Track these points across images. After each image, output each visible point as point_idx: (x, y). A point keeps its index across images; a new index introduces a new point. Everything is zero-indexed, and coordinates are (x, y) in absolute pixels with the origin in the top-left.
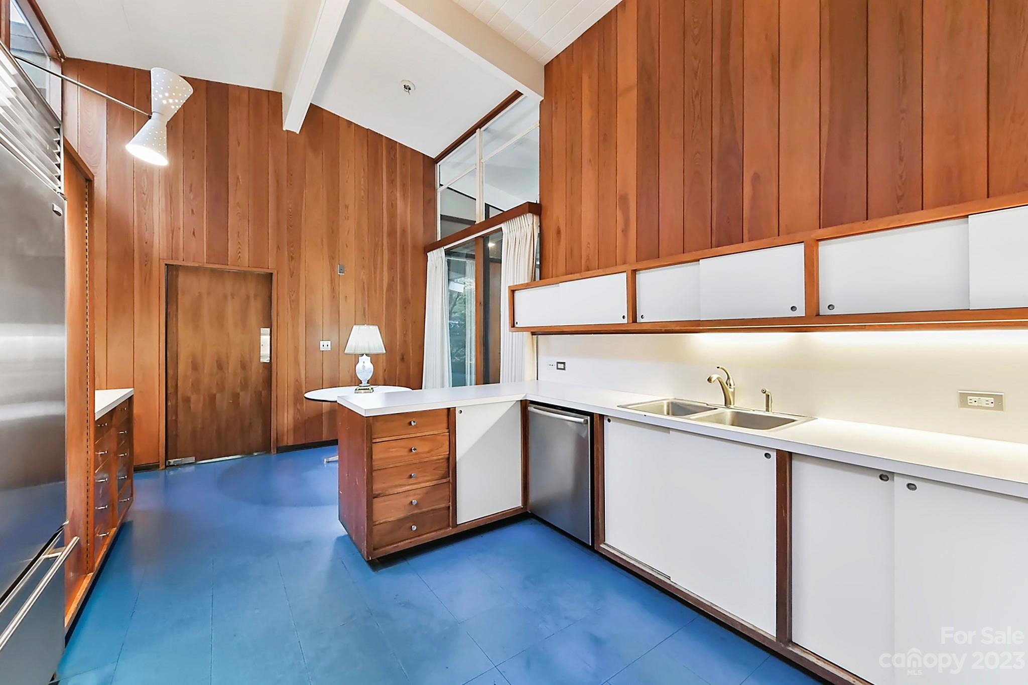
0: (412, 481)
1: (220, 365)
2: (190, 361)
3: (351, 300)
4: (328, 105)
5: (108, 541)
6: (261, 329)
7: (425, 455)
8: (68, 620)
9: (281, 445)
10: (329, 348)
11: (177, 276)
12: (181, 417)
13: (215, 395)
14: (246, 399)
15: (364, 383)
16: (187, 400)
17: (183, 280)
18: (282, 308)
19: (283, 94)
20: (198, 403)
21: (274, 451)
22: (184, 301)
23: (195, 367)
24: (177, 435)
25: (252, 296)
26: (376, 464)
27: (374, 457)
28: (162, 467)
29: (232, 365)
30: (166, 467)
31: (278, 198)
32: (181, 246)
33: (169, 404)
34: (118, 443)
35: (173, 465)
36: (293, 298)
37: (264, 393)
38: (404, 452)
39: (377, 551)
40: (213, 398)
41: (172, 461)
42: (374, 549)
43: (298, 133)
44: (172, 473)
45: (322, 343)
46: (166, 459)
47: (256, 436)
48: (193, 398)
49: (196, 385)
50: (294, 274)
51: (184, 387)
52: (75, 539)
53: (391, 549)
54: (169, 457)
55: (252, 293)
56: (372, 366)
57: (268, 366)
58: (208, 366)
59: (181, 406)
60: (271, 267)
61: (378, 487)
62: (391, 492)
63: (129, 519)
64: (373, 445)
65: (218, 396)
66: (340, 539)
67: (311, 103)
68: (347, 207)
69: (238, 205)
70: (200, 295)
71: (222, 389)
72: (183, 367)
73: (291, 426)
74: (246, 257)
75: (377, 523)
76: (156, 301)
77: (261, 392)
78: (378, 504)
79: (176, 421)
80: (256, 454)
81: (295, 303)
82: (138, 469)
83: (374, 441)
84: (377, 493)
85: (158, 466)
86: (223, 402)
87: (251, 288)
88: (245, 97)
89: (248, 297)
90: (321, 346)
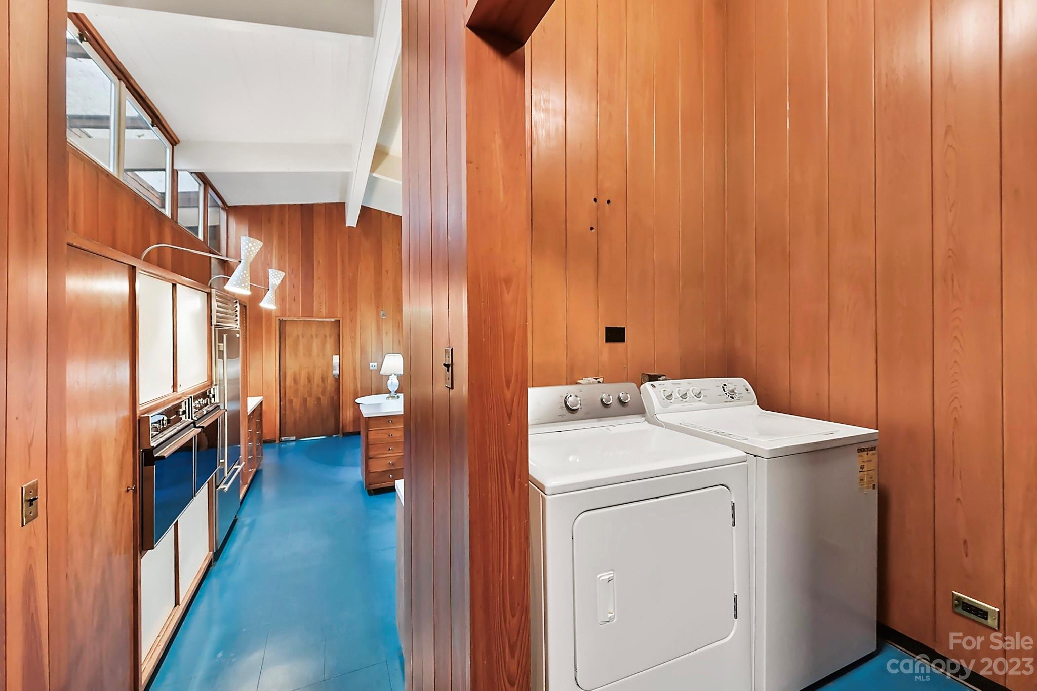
0: (391, 451)
1: (309, 380)
2: (293, 377)
3: (390, 335)
4: (374, 205)
5: (253, 474)
6: (334, 356)
7: (398, 438)
8: (241, 496)
9: (345, 431)
10: (376, 368)
11: (285, 326)
12: (287, 412)
13: (306, 399)
14: (325, 401)
15: (393, 393)
16: (291, 401)
17: (288, 328)
18: (346, 342)
19: (346, 204)
20: (297, 403)
21: (340, 435)
22: (289, 342)
23: (295, 381)
24: (285, 423)
25: (328, 336)
26: (371, 442)
27: (369, 438)
28: (278, 442)
29: (317, 380)
30: (280, 442)
31: (343, 272)
32: (287, 308)
33: (281, 403)
34: (256, 427)
35: (283, 441)
36: (352, 335)
37: (335, 398)
38: (386, 436)
39: (370, 486)
40: (305, 400)
41: (283, 439)
42: (369, 485)
43: (355, 226)
44: (283, 446)
45: (371, 364)
46: (280, 437)
47: (331, 423)
48: (294, 400)
49: (296, 392)
50: (353, 320)
51: (290, 394)
52: (244, 463)
53: (378, 486)
54: (281, 436)
55: (328, 334)
56: (398, 382)
57: (338, 380)
58: (303, 380)
59: (287, 405)
60: (339, 316)
61: (371, 453)
62: (378, 456)
63: (261, 468)
64: (369, 432)
65: (308, 399)
66: (361, 483)
67: (362, 206)
68: (387, 272)
69: (319, 278)
70: (298, 336)
71: (310, 395)
72: (289, 381)
73: (352, 419)
74: (324, 311)
75: (371, 472)
76: (274, 341)
77: (333, 397)
78: (371, 462)
79: (285, 414)
80: (334, 436)
81: (353, 338)
82: (266, 442)
83: (370, 429)
84: (371, 456)
85: (275, 441)
86: (311, 403)
87: (327, 331)
88: (323, 209)
89: (325, 336)
90: (371, 366)
